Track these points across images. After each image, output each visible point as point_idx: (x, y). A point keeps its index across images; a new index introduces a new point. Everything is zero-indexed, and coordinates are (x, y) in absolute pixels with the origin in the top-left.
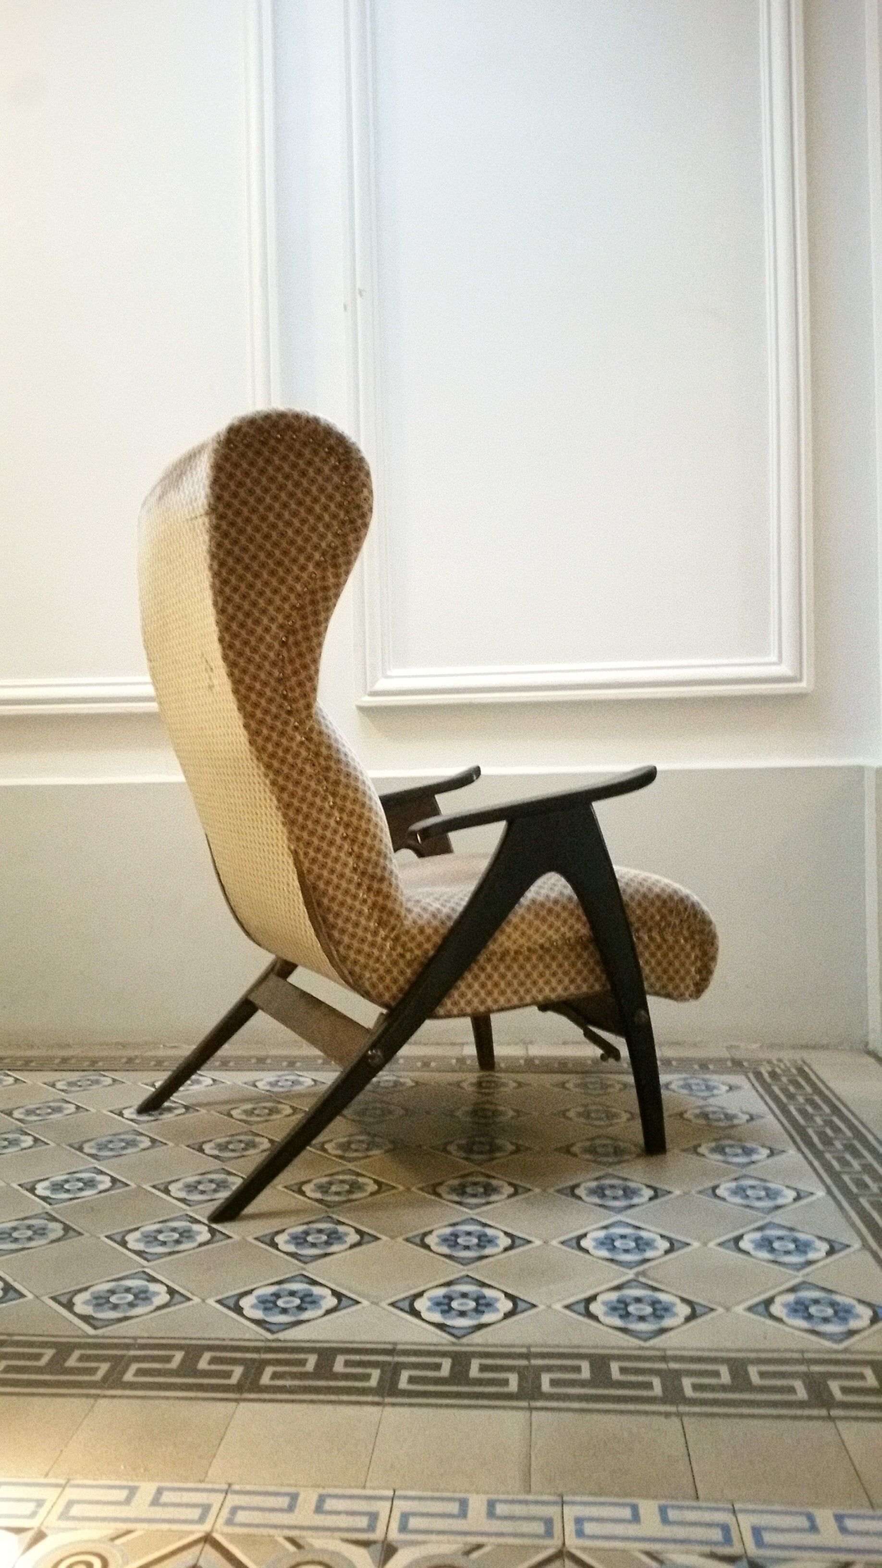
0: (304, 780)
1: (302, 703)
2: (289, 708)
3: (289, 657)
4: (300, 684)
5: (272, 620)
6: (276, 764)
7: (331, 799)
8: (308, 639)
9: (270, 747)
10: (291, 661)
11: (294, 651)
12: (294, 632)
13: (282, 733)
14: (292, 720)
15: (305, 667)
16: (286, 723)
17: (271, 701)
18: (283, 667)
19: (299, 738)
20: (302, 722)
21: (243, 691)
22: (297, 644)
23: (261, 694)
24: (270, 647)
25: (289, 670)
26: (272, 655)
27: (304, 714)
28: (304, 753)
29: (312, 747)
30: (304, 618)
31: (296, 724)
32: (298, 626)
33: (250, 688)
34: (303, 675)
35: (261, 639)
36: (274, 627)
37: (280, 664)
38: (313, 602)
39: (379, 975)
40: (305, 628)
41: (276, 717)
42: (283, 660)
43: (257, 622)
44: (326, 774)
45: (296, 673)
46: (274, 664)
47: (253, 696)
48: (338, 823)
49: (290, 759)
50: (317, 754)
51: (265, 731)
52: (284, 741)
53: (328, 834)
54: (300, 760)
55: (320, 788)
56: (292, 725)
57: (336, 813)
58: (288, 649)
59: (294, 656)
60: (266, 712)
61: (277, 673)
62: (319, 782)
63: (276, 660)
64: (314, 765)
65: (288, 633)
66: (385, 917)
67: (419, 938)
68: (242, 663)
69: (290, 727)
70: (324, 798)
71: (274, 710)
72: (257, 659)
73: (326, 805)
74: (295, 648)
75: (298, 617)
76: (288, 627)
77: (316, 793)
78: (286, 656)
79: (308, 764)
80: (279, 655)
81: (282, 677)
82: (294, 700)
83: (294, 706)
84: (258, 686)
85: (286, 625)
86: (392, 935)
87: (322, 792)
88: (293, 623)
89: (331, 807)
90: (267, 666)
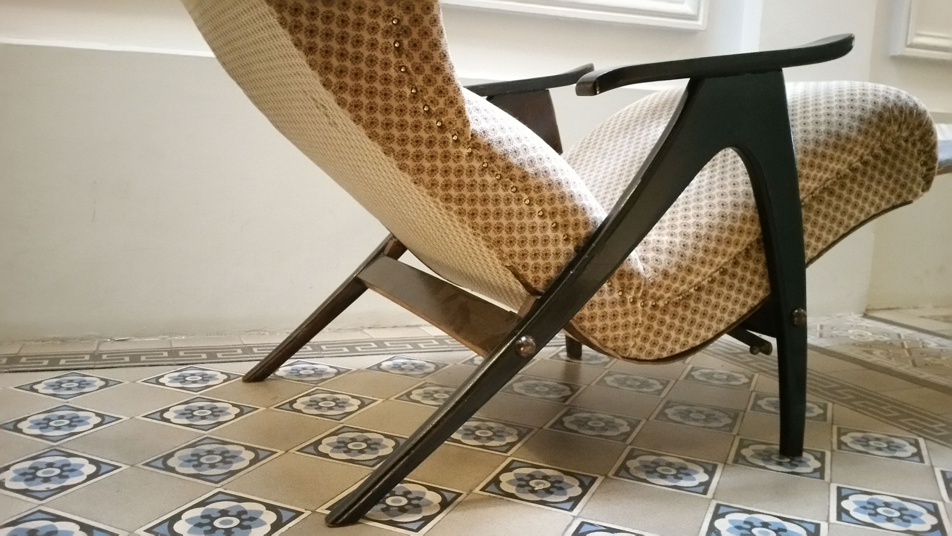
0: (490, 193)
1: (452, 112)
2: (439, 124)
3: (413, 66)
4: (441, 92)
5: (373, 29)
6: (453, 192)
7: (525, 196)
8: (426, 33)
9: (440, 179)
10: (418, 69)
11: (416, 57)
12: (407, 32)
13: (446, 157)
14: (449, 135)
15: (438, 69)
16: (445, 143)
17: (416, 127)
18: (411, 80)
19: (465, 151)
20: (460, 133)
21: (381, 132)
22: (415, 45)
23: (402, 126)
24: (386, 65)
25: (419, 80)
26: (393, 73)
27: (459, 124)
28: (476, 164)
29: (482, 152)
30: (408, 8)
31: (455, 138)
32: (406, 21)
33: (388, 125)
34: (439, 79)
35: (372, 61)
36: (379, 37)
37: (407, 78)
40: (416, 21)
41: (431, 143)
42: (407, 71)
43: (358, 42)
44: (509, 174)
45: (429, 81)
46: (400, 82)
47: (395, 133)
48: (542, 217)
49: (466, 180)
50: (492, 158)
51: (427, 165)
52: (452, 164)
53: (538, 234)
54: (476, 174)
55: (510, 192)
56: (451, 141)
57: (537, 208)
58: (407, 56)
59: (418, 61)
60: (417, 142)
61: (407, 91)
62: (506, 186)
63: (400, 77)
64: (493, 171)
65: (398, 35)
66: (626, 281)
67: (666, 283)
68: (364, 100)
69: (451, 145)
70: (519, 200)
71: (424, 135)
72: (378, 86)
73: (524, 206)
74: (415, 50)
75: (401, 11)
76: (395, 28)
77: (508, 199)
78: (409, 65)
79: (487, 173)
80: (400, 68)
81: (415, 93)
82: (441, 113)
83: (443, 119)
84: (395, 118)
85: (391, 27)
86: (640, 295)
87: (513, 195)
88: (399, 21)
89: (528, 205)
90: (394, 89)
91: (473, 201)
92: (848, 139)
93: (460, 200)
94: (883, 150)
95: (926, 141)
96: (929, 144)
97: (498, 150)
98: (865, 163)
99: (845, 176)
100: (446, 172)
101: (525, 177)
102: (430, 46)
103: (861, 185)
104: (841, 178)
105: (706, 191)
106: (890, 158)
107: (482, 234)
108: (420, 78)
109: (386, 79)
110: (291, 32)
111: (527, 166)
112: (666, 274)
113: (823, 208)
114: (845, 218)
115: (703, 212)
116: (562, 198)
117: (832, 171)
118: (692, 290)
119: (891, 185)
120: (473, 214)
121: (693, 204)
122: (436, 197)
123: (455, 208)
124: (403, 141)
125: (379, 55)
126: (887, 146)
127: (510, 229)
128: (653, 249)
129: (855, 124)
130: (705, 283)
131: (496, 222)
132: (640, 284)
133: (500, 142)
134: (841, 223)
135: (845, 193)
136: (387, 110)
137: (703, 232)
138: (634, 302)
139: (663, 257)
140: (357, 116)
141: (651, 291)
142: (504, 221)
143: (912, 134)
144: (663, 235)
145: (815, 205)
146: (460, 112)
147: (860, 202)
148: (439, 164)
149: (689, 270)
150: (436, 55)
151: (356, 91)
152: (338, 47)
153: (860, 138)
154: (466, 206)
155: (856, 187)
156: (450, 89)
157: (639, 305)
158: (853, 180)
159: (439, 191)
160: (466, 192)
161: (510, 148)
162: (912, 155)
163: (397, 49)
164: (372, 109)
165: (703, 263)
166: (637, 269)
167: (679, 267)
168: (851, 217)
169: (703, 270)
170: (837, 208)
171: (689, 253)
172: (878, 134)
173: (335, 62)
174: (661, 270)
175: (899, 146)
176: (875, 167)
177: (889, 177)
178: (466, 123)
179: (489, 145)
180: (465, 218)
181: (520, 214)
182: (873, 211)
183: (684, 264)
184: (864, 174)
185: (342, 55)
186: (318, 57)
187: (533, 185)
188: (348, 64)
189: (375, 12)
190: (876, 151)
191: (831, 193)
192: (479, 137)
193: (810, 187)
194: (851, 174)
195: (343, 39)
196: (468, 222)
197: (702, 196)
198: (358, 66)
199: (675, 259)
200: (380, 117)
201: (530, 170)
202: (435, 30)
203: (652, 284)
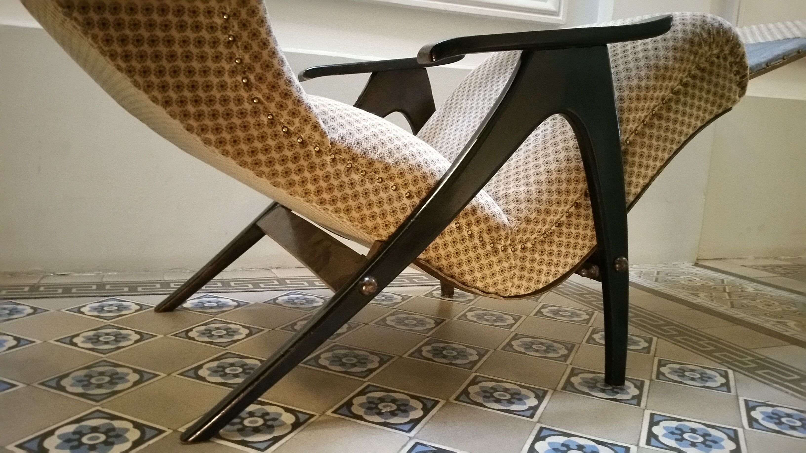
0: (359, 189)
1: (308, 130)
2: (299, 141)
3: (264, 96)
5: (220, 72)
6: (326, 196)
7: (391, 184)
8: (267, 66)
9: (311, 187)
10: (269, 98)
11: (265, 88)
12: (251, 69)
13: (312, 168)
14: (311, 148)
15: (286, 95)
16: (308, 156)
17: (280, 148)
18: (265, 108)
19: (328, 159)
20: (320, 144)
21: (249, 160)
23: (266, 150)
24: (239, 101)
25: (273, 108)
26: (247, 106)
27: (317, 137)
28: (341, 167)
29: (344, 156)
30: (246, 48)
31: (317, 149)
32: (247, 59)
33: (253, 152)
34: (290, 103)
35: (225, 101)
36: (226, 78)
37: (261, 108)
38: (244, 25)
40: (256, 57)
41: (296, 159)
42: (260, 102)
43: (208, 87)
44: (372, 168)
46: (255, 113)
47: (262, 157)
49: (335, 182)
50: (354, 159)
51: (296, 178)
52: (319, 172)
54: (343, 175)
55: (376, 183)
56: (314, 153)
57: (403, 192)
58: (256, 88)
59: (267, 91)
60: (284, 161)
61: (264, 119)
62: (372, 179)
63: (254, 108)
64: (358, 170)
65: (244, 72)
66: (494, 234)
67: (530, 227)
68: (227, 136)
69: (314, 156)
70: (386, 188)
71: (288, 153)
72: (236, 121)
73: (392, 192)
74: (262, 83)
75: (241, 51)
76: (239, 67)
77: (376, 190)
78: (260, 96)
79: (353, 173)
80: (253, 100)
81: (272, 119)
82: (299, 131)
83: (302, 136)
84: (258, 145)
85: (235, 67)
86: (509, 242)
87: (380, 185)
88: (242, 60)
89: (395, 190)
90: (251, 120)
91: (345, 199)
92: (666, 68)
93: (334, 201)
94: (699, 69)
95: (735, 53)
96: (738, 55)
97: (357, 151)
98: (686, 85)
99: (670, 99)
100: (315, 180)
101: (387, 168)
102: (274, 77)
103: (685, 104)
104: (666, 102)
105: (551, 139)
106: (706, 75)
107: (360, 225)
108: (272, 105)
109: (242, 113)
110: (146, 91)
111: (387, 158)
112: (528, 221)
113: (654, 131)
114: (676, 136)
115: (551, 159)
116: (424, 177)
117: (657, 99)
118: (554, 227)
119: (711, 98)
120: (348, 210)
121: (542, 153)
122: (312, 202)
123: (331, 208)
124: (270, 163)
125: (231, 94)
126: (702, 66)
127: (383, 215)
128: (513, 200)
129: (670, 54)
130: (564, 218)
131: (369, 212)
132: (507, 234)
133: (358, 143)
134: (672, 141)
135: (672, 115)
136: (249, 140)
137: (553, 177)
138: (505, 250)
139: (523, 206)
140: (224, 151)
141: (518, 237)
142: (376, 210)
143: (722, 51)
144: (520, 186)
145: (648, 131)
146: (316, 127)
147: (686, 119)
148: (307, 174)
149: (548, 212)
150: (281, 83)
151: (217, 130)
152: (191, 95)
153: (677, 65)
154: (340, 205)
155: (681, 108)
156: (302, 109)
157: (510, 251)
158: (677, 102)
159: (313, 197)
160: (337, 193)
161: (368, 146)
162: (725, 68)
163: (246, 84)
164: (235, 142)
165: (558, 203)
166: (503, 222)
167: (539, 211)
168: (681, 133)
169: (560, 209)
170: (667, 129)
171: (545, 197)
172: (692, 58)
173: (191, 108)
174: (523, 218)
175: (712, 63)
176: (694, 86)
177: (709, 92)
178: (323, 135)
179: (349, 148)
180: (342, 215)
181: (390, 200)
182: (699, 124)
183: (542, 208)
184: (686, 94)
185: (197, 101)
186: (175, 108)
187: (396, 173)
188: (204, 108)
189: (217, 57)
190: (693, 72)
191: (660, 117)
192: (338, 143)
193: (640, 117)
194: (674, 97)
195: (193, 87)
196: (344, 217)
197: (548, 144)
198: (213, 108)
199: (534, 205)
200: (244, 147)
201: (390, 161)
202: (275, 62)
203: (518, 231)
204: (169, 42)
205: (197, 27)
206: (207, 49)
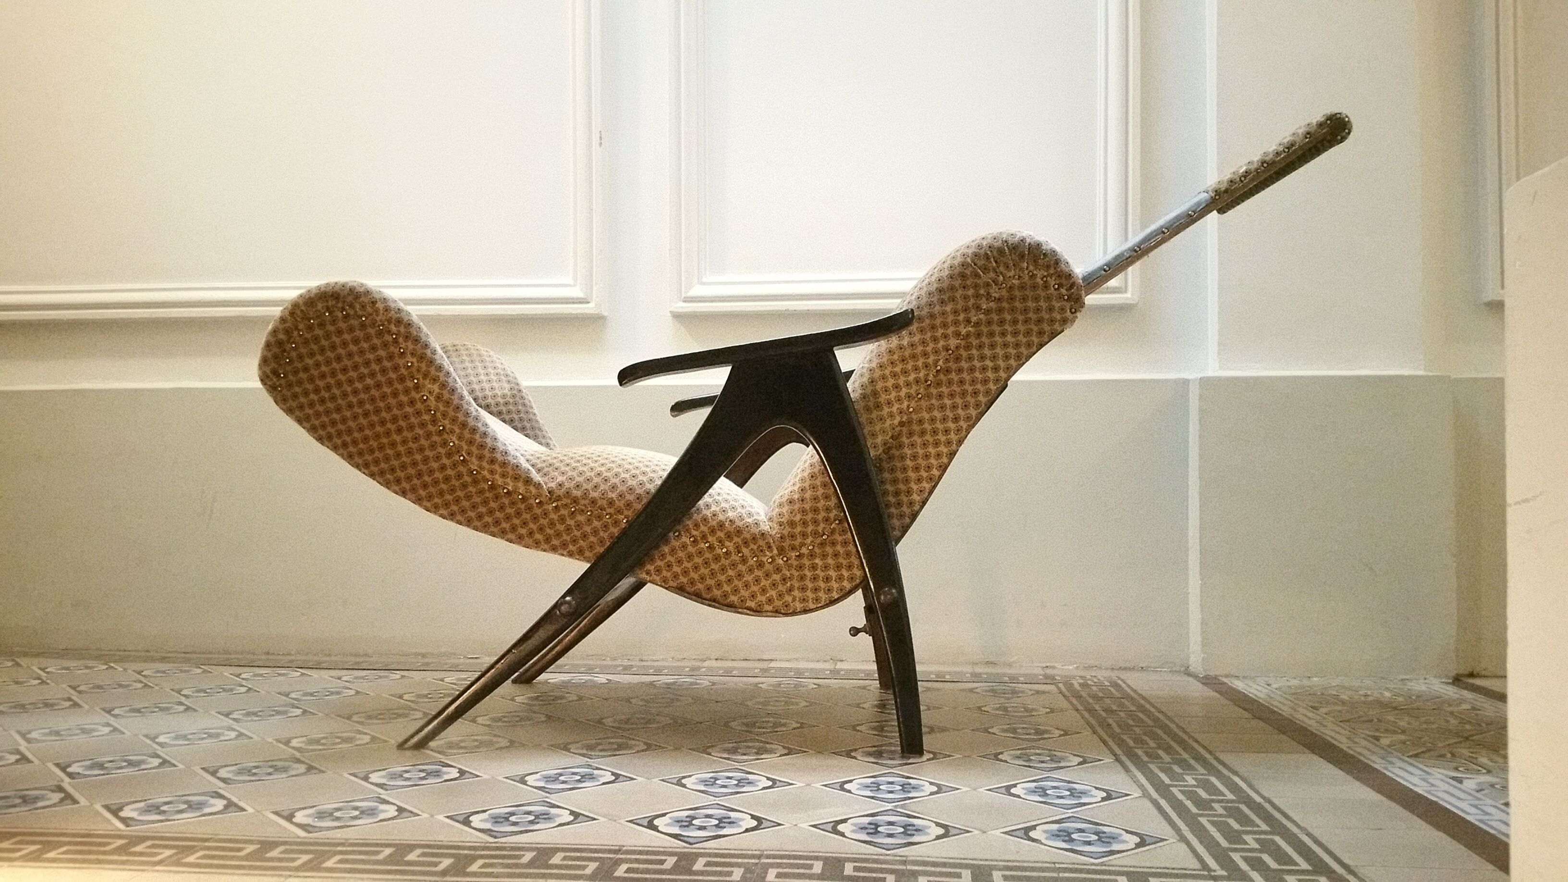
1: (523, 484)
2: (520, 497)
5: (438, 458)
6: (557, 541)
10: (480, 468)
12: (460, 448)
14: (531, 501)
16: (530, 509)
17: (503, 508)
18: (482, 477)
19: (550, 507)
20: (538, 496)
21: (479, 523)
23: (491, 512)
26: (467, 479)
27: (533, 490)
28: (565, 512)
29: (565, 501)
31: (537, 501)
32: (456, 441)
33: (481, 516)
35: (447, 479)
36: (445, 461)
37: (479, 477)
39: (798, 588)
41: (519, 514)
42: (476, 473)
43: (431, 472)
44: (597, 506)
46: (476, 483)
47: (489, 518)
49: (562, 527)
50: (575, 501)
51: (523, 531)
54: (568, 519)
55: (605, 519)
56: (535, 505)
58: (471, 462)
59: (477, 462)
60: (509, 518)
61: (485, 486)
62: (599, 517)
63: (473, 479)
64: (583, 511)
65: (458, 452)
66: (754, 546)
67: (798, 530)
68: (456, 508)
69: (536, 508)
70: (617, 522)
71: (511, 511)
72: (460, 493)
75: (451, 436)
76: (454, 449)
78: (475, 468)
79: (577, 515)
80: (470, 472)
81: (491, 484)
83: (521, 492)
84: (482, 510)
85: (450, 449)
86: (775, 552)
87: (610, 520)
88: (454, 443)
92: (932, 316)
97: (577, 493)
99: (957, 347)
101: (611, 503)
106: (1005, 304)
108: (485, 473)
109: (464, 486)
112: (793, 523)
119: (1022, 328)
124: (498, 523)
125: (450, 472)
126: (996, 295)
132: (769, 542)
136: (475, 506)
138: (773, 559)
139: (784, 508)
140: (456, 519)
141: (786, 544)
146: (529, 481)
148: (533, 526)
151: (447, 504)
153: (949, 308)
157: (779, 561)
158: (969, 347)
163: (463, 461)
167: (804, 511)
171: (809, 494)
172: (971, 292)
174: (784, 522)
175: (1011, 288)
176: (989, 323)
178: (538, 486)
179: (567, 493)
183: (808, 506)
184: (980, 335)
185: (425, 486)
187: (622, 505)
189: (433, 446)
190: (984, 307)
192: (557, 491)
194: (963, 342)
195: (420, 475)
199: (798, 506)
201: (614, 495)
203: (783, 537)
204: (393, 445)
205: (411, 428)
206: (423, 442)
